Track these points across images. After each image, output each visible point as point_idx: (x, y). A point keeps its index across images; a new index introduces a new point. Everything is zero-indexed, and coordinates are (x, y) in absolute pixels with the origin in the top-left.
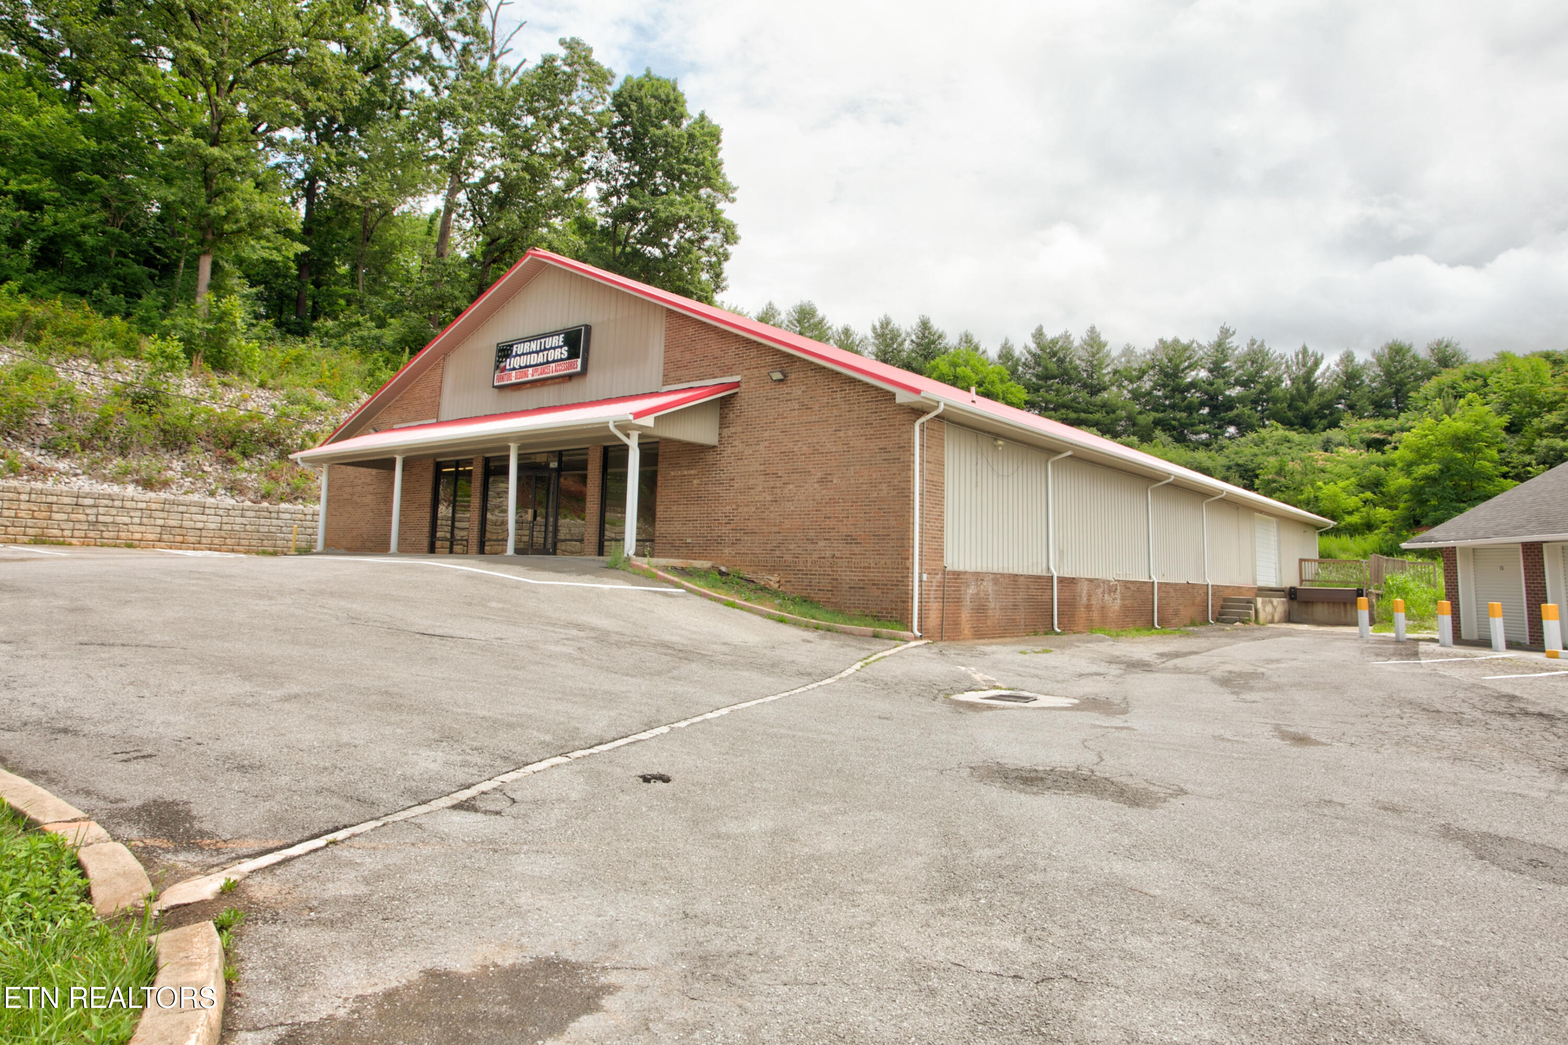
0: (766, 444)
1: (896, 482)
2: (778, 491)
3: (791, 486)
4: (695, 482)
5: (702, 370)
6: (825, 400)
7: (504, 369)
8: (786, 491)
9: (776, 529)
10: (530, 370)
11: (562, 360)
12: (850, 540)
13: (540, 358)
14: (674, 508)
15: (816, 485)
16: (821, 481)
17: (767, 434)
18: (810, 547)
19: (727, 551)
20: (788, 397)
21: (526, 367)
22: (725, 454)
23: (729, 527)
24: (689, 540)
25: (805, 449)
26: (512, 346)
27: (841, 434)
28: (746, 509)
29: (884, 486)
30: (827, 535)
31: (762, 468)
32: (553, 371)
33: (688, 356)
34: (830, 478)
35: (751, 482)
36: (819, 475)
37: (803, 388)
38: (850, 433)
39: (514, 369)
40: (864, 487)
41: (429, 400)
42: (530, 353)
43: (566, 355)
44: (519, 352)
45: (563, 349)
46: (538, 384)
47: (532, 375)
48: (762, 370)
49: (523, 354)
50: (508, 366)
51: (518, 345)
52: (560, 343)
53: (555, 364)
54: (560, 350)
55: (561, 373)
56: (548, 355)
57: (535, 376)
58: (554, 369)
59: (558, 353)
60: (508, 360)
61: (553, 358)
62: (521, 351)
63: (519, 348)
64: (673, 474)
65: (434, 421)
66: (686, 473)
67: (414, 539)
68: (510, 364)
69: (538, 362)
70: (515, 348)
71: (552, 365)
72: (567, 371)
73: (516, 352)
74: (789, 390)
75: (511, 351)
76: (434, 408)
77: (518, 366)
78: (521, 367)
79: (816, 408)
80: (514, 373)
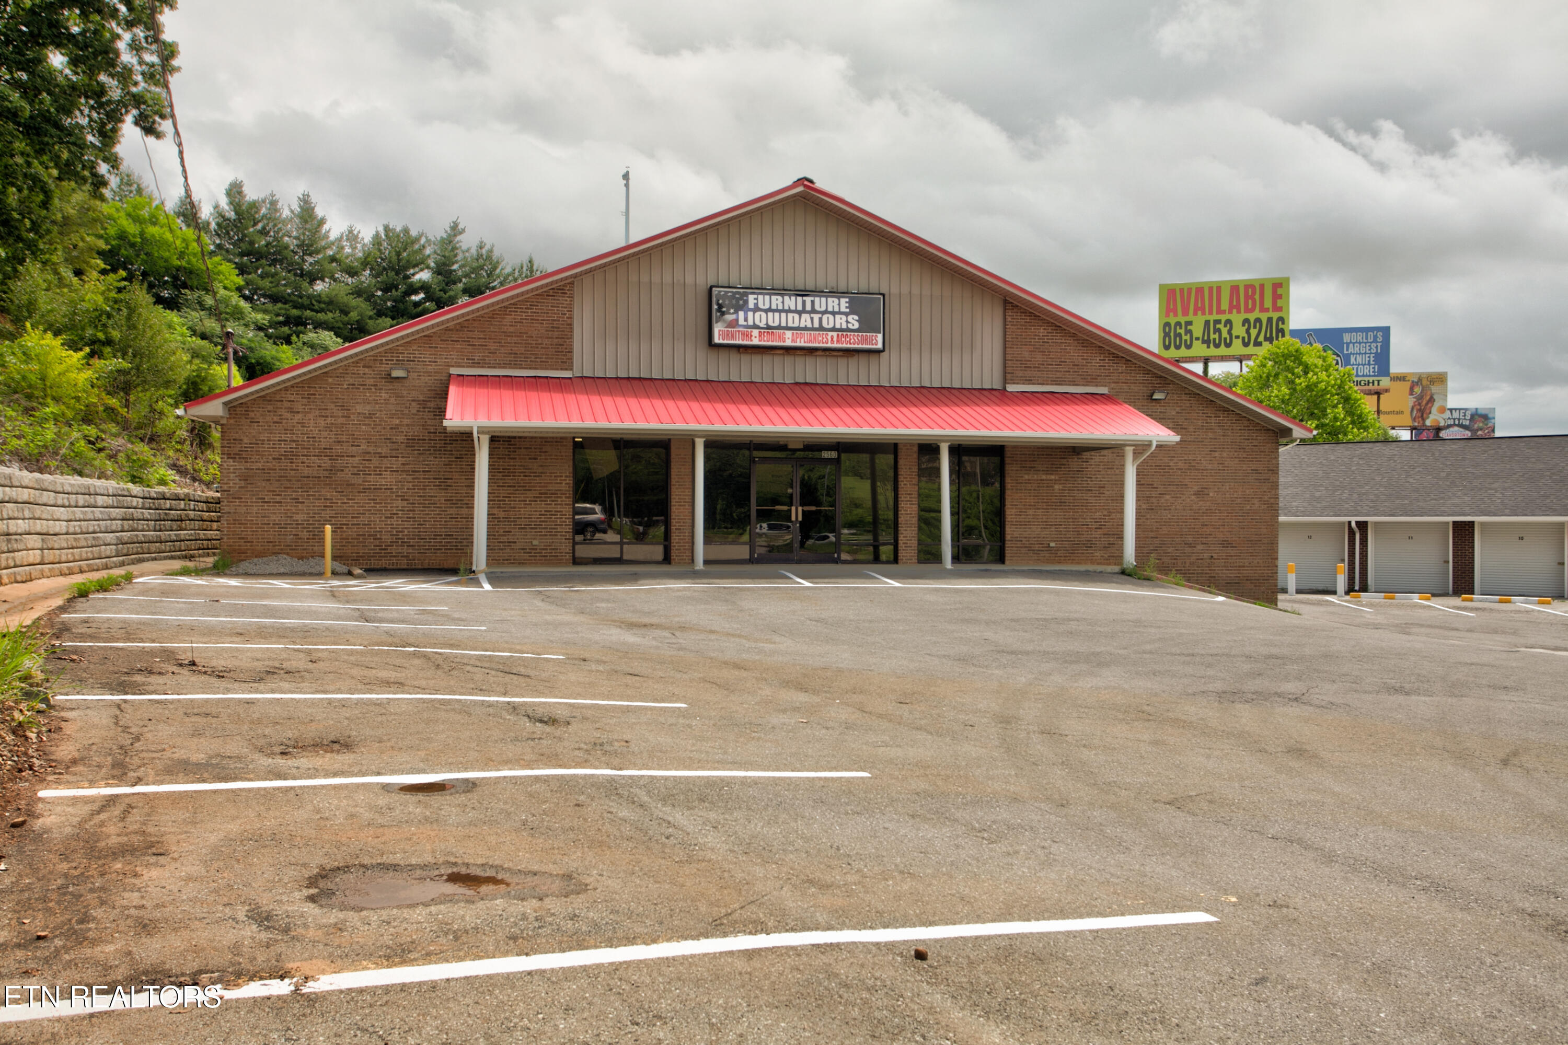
1: (1266, 498)
2: (1154, 500)
3: (1168, 497)
4: (1056, 487)
5: (1058, 375)
6: (1200, 423)
7: (735, 323)
8: (1163, 501)
9: (1152, 534)
10: (789, 334)
11: (848, 330)
12: (1226, 544)
13: (806, 321)
14: (1031, 512)
15: (1193, 497)
16: (1197, 494)
18: (1188, 550)
19: (1098, 554)
21: (779, 327)
22: (1092, 462)
23: (1100, 531)
24: (1052, 544)
25: (1181, 465)
26: (746, 294)
27: (1217, 454)
29: (1256, 501)
30: (1204, 540)
32: (830, 341)
33: (1039, 357)
34: (1206, 491)
36: (1196, 488)
37: (1178, 409)
38: (1225, 455)
39: (756, 327)
40: (1239, 501)
41: (546, 341)
42: (783, 311)
43: (856, 325)
44: (761, 306)
45: (850, 318)
46: (798, 352)
47: (793, 341)
48: (1132, 386)
49: (770, 310)
50: (741, 321)
51: (760, 297)
52: (843, 309)
53: (835, 334)
54: (844, 317)
55: (849, 346)
56: (820, 319)
57: (800, 343)
58: (835, 339)
59: (840, 321)
60: (741, 314)
61: (831, 325)
62: (767, 306)
63: (764, 301)
64: (1026, 477)
65: (567, 374)
66: (1044, 477)
67: (535, 542)
68: (746, 320)
69: (802, 325)
70: (751, 298)
71: (830, 334)
72: (860, 346)
73: (756, 305)
74: (1163, 409)
75: (746, 302)
76: (564, 357)
77: (762, 325)
78: (769, 327)
79: (1191, 429)
80: (755, 332)
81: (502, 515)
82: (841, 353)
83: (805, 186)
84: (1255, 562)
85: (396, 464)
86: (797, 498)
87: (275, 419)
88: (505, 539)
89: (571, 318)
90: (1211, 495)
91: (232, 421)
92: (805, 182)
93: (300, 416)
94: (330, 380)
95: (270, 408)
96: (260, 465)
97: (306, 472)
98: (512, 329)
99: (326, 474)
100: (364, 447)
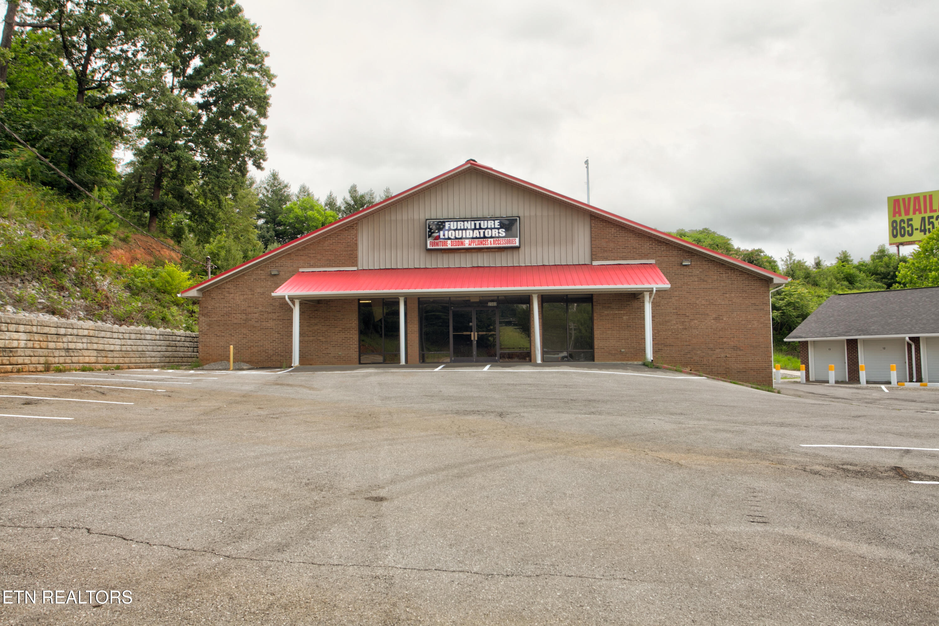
0: (677, 298)
1: (762, 320)
2: (687, 324)
3: (696, 321)
4: (625, 317)
5: (624, 254)
6: (715, 277)
7: (438, 238)
8: (692, 323)
9: (687, 343)
10: (467, 241)
11: (499, 237)
12: (735, 348)
13: (476, 233)
14: (609, 332)
15: (712, 321)
16: (715, 319)
17: (676, 293)
18: (710, 352)
20: (690, 274)
21: (462, 238)
24: (623, 350)
25: (703, 302)
26: (444, 222)
27: (727, 295)
28: (664, 333)
29: (755, 322)
30: (721, 346)
31: (675, 311)
32: (490, 243)
33: (612, 245)
34: (721, 317)
35: (667, 318)
36: (714, 316)
37: (701, 270)
38: (733, 295)
39: (449, 239)
40: (743, 322)
41: (344, 253)
42: (464, 229)
43: (504, 234)
44: (452, 228)
45: (500, 231)
46: (473, 251)
47: (469, 244)
48: (671, 258)
49: (457, 229)
50: (442, 236)
51: (452, 223)
52: (497, 226)
53: (492, 240)
54: (497, 231)
55: (500, 245)
56: (484, 233)
57: (473, 246)
58: (492, 242)
59: (495, 233)
60: (442, 233)
61: (490, 235)
62: (455, 228)
63: (453, 225)
64: (606, 312)
65: (355, 269)
66: (617, 312)
67: (340, 353)
68: (444, 235)
69: (474, 236)
70: (447, 224)
71: (489, 240)
72: (506, 245)
73: (449, 227)
74: (691, 270)
75: (444, 226)
76: (353, 259)
77: (452, 237)
78: (456, 238)
79: (710, 281)
80: (449, 242)
81: (324, 340)
82: (496, 250)
83: (471, 164)
84: (756, 359)
85: (275, 316)
86: (475, 328)
87: (222, 297)
88: (325, 352)
89: (356, 240)
90: (725, 319)
91: (204, 299)
92: (471, 162)
93: (232, 295)
94: (246, 277)
95: (220, 292)
96: (215, 319)
97: (235, 321)
98: (328, 248)
99: (244, 322)
100: (260, 308)
